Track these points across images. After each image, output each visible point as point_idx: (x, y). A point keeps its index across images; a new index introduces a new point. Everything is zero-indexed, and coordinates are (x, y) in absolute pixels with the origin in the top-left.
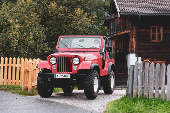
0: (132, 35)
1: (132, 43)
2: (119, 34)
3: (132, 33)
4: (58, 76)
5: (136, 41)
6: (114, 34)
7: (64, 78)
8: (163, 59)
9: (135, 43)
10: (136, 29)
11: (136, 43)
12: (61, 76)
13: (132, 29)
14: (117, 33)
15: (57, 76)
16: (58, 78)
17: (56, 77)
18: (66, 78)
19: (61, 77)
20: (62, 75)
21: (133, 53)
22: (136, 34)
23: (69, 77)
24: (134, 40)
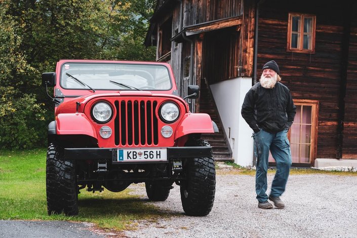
0: (246, 31)
1: (245, 51)
2: (214, 27)
3: (247, 26)
4: (131, 155)
5: (254, 46)
6: (203, 26)
7: (149, 159)
8: (314, 95)
9: (252, 53)
10: (255, 17)
11: (254, 51)
12: (140, 154)
13: (247, 15)
14: (208, 24)
15: (128, 154)
16: (129, 160)
17: (125, 159)
18: (155, 159)
19: (141, 159)
20: (142, 151)
21: (246, 76)
22: (254, 31)
23: (164, 157)
24: (249, 43)
